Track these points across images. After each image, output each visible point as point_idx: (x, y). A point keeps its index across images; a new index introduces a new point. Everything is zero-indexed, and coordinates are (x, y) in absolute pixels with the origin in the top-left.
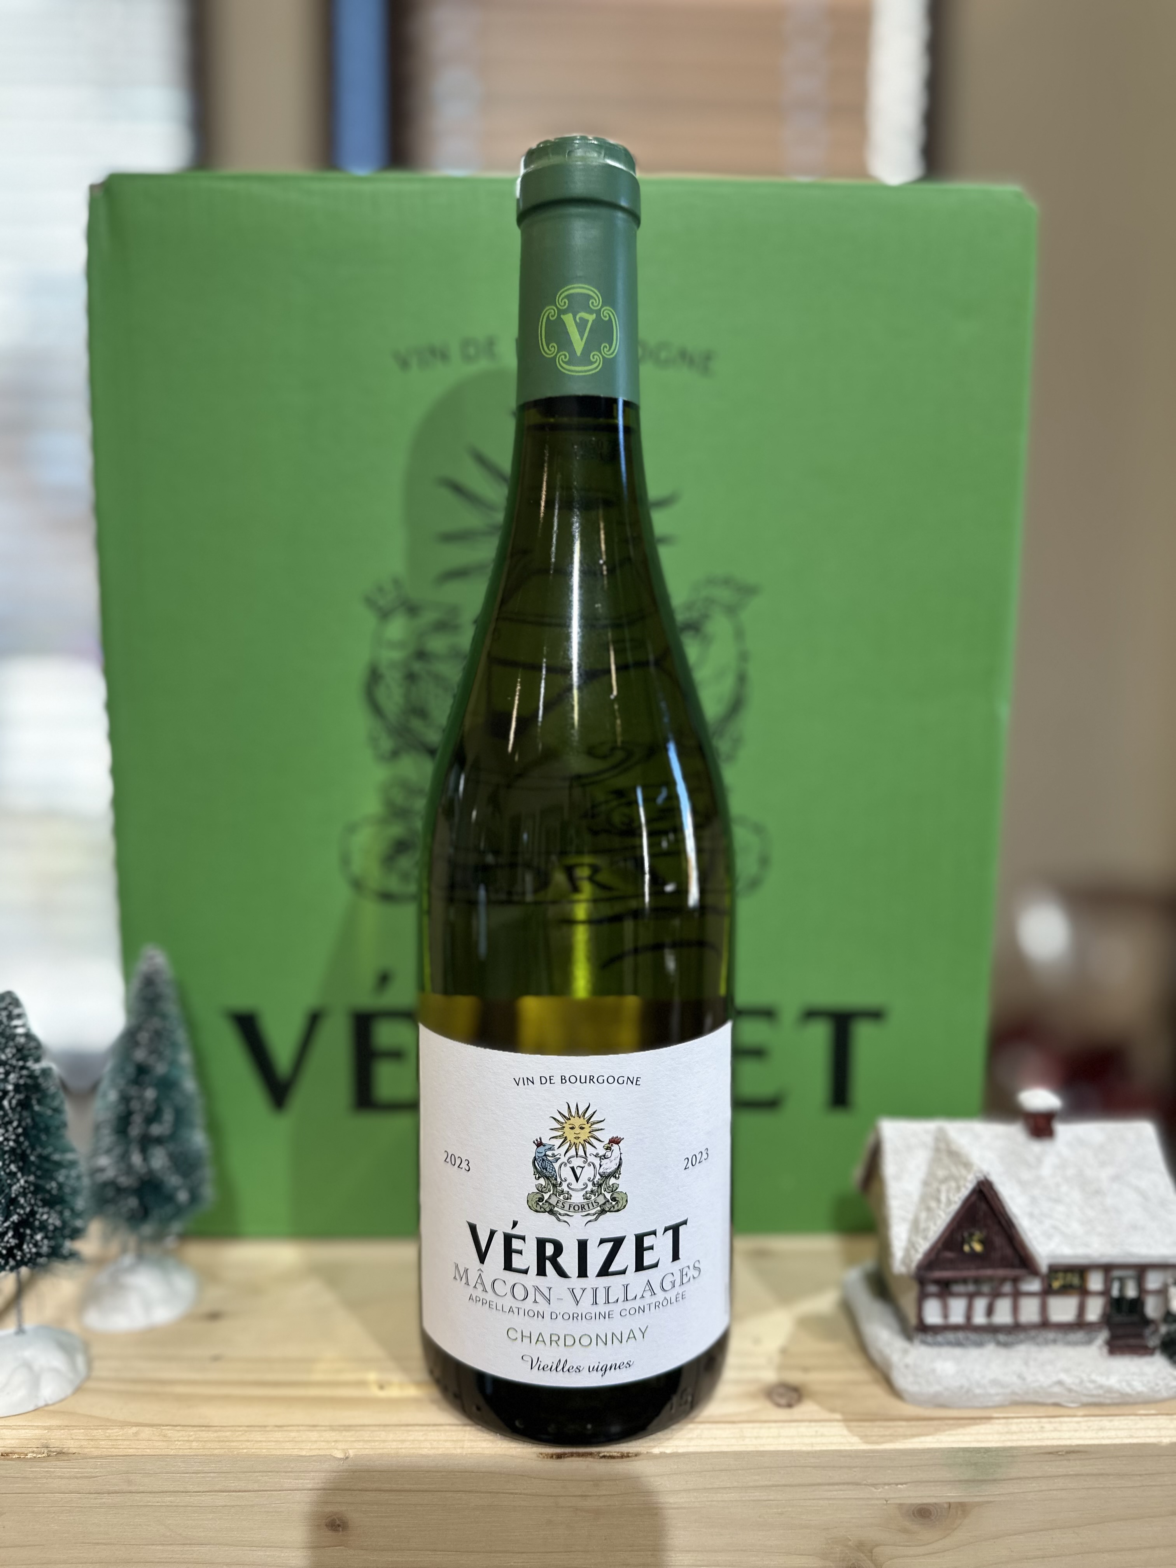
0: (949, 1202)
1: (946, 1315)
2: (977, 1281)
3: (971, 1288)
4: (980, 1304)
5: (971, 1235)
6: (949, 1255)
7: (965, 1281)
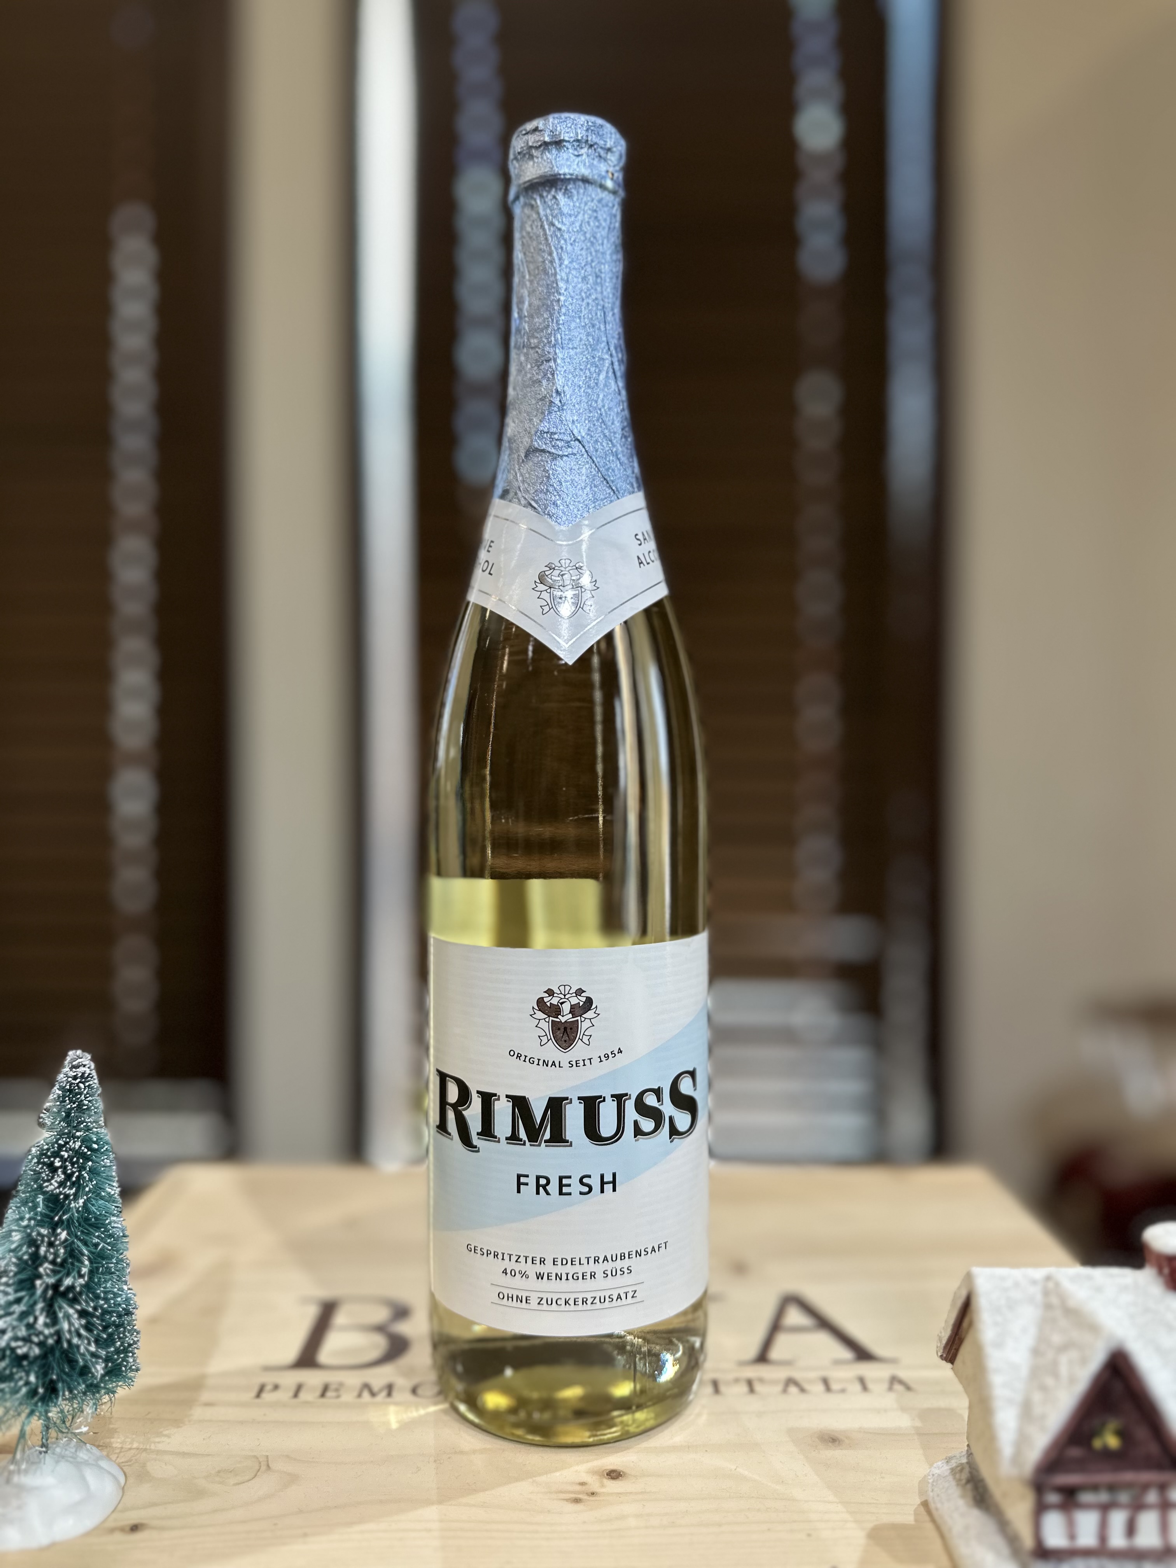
0: (1072, 1380)
1: (1072, 1536)
2: (1112, 1488)
3: (1103, 1497)
4: (1118, 1519)
5: (1103, 1425)
6: (1075, 1452)
7: (1095, 1488)
